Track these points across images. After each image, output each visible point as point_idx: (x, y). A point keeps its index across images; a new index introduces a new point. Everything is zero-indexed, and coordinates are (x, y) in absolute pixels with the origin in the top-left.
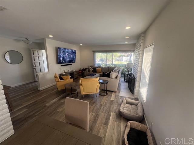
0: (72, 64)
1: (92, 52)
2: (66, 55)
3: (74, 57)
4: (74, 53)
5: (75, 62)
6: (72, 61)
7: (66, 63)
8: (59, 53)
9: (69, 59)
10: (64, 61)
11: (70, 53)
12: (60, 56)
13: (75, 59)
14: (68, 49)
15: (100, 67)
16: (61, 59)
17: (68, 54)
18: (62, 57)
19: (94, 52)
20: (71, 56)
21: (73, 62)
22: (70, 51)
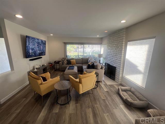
0: (42, 58)
1: (63, 44)
2: (36, 46)
3: (44, 49)
4: (44, 43)
5: (45, 55)
6: (42, 53)
7: (36, 56)
8: (27, 43)
9: (39, 52)
10: (33, 54)
11: (40, 44)
12: (29, 48)
13: (45, 51)
14: (38, 39)
15: (73, 59)
16: (31, 51)
17: (37, 45)
18: (31, 49)
19: (66, 44)
20: (42, 47)
21: (43, 55)
22: (40, 41)
